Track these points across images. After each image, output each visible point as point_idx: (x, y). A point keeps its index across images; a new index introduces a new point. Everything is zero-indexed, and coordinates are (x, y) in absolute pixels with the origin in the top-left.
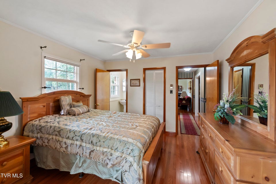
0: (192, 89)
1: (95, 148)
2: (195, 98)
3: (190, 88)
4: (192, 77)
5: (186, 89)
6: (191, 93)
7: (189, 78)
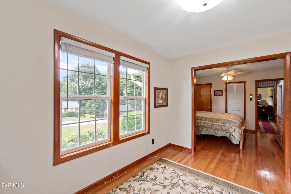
0: (274, 97)
1: (214, 123)
2: (277, 106)
3: (272, 97)
4: (273, 86)
5: (267, 97)
6: (272, 101)
7: (270, 87)
